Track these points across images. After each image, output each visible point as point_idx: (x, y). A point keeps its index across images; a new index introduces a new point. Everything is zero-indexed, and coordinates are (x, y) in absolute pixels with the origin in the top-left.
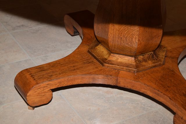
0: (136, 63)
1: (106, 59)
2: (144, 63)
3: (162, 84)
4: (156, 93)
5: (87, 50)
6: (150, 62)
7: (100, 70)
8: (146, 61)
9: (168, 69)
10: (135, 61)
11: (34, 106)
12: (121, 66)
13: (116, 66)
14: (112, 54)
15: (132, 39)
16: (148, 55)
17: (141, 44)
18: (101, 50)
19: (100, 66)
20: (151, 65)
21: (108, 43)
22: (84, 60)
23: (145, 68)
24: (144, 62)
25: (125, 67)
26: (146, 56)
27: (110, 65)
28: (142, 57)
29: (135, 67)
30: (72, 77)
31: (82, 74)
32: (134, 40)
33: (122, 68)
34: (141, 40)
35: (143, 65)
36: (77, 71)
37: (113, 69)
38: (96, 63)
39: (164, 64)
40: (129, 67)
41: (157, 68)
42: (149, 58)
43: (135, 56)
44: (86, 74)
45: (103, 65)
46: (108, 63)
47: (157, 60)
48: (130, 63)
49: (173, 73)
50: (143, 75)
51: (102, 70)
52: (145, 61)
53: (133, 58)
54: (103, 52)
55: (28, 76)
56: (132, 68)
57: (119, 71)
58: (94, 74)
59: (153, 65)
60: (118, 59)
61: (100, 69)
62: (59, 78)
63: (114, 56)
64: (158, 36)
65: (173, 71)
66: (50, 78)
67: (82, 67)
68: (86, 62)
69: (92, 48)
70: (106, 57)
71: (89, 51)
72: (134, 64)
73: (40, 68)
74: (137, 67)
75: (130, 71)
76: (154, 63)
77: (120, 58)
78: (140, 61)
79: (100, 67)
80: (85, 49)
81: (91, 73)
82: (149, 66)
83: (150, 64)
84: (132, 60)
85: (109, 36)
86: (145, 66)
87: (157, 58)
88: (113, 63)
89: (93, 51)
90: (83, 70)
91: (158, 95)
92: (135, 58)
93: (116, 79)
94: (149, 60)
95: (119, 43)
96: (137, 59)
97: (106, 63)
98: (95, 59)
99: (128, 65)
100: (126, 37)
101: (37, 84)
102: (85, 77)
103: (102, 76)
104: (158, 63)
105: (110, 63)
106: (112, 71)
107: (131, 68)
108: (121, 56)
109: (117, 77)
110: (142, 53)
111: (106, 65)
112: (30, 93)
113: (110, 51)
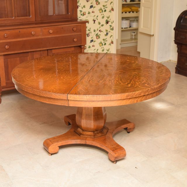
2: (97, 134)
4: (101, 145)
6: (100, 134)
10: (94, 134)
11: (51, 153)
12: (88, 136)
13: (86, 136)
17: (95, 126)
18: (79, 129)
28: (96, 132)
30: (67, 141)
31: (71, 140)
32: (92, 124)
34: (95, 124)
36: (69, 138)
37: (84, 137)
38: (77, 135)
40: (91, 136)
41: (103, 136)
42: (99, 132)
43: (93, 132)
44: (73, 140)
45: (80, 136)
46: (82, 135)
48: (91, 134)
52: (98, 133)
53: (93, 133)
54: (80, 131)
55: (49, 141)
57: (87, 138)
59: (101, 135)
62: (61, 141)
63: (84, 132)
66: (58, 141)
70: (81, 133)
71: (74, 131)
72: (93, 135)
73: (54, 138)
74: (94, 136)
75: (91, 138)
78: (96, 134)
79: (79, 137)
81: (75, 139)
89: (76, 131)
90: (71, 138)
91: (102, 146)
93: (85, 141)
95: (86, 126)
101: (53, 144)
104: (103, 134)
105: (83, 135)
108: (87, 132)
110: (96, 130)
111: (81, 136)
112: (50, 147)
113: (83, 130)
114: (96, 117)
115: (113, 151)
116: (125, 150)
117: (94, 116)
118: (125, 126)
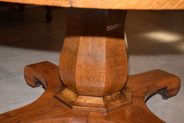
0: (105, 103)
1: (74, 102)
2: (112, 103)
3: (133, 121)
5: (53, 96)
6: (118, 101)
7: (69, 113)
8: (114, 101)
9: (137, 107)
10: (104, 102)
12: (90, 107)
13: (85, 107)
14: (79, 96)
15: (100, 77)
16: (116, 95)
17: (108, 82)
19: (69, 109)
20: (120, 104)
21: (75, 84)
22: (51, 104)
23: (114, 107)
24: (112, 101)
25: (94, 107)
26: (114, 95)
27: (79, 107)
28: (109, 97)
29: (105, 107)
30: (41, 121)
31: (51, 118)
32: (101, 78)
33: (91, 109)
34: (108, 78)
35: (112, 105)
36: (46, 115)
37: (82, 111)
38: (63, 106)
39: (132, 103)
40: (98, 108)
41: (126, 107)
42: (116, 98)
43: (104, 97)
44: (55, 117)
45: (71, 107)
46: (77, 105)
47: (124, 99)
48: (99, 104)
49: (142, 110)
50: (113, 114)
51: (71, 113)
53: (101, 99)
54: (69, 95)
56: (102, 108)
57: (89, 112)
58: (63, 116)
59: (122, 104)
60: (86, 100)
61: (69, 111)
63: (81, 98)
64: (125, 75)
65: (142, 109)
67: (50, 111)
68: (54, 106)
69: (58, 93)
70: (73, 100)
71: (55, 97)
72: (103, 104)
73: (7, 115)
74: (106, 106)
75: (99, 111)
76: (122, 102)
77: (88, 100)
78: (108, 101)
80: (51, 95)
81: (60, 116)
82: (117, 105)
83: (118, 103)
84: (100, 101)
85: (76, 77)
86: (114, 105)
87: (124, 97)
88: (81, 104)
89: (59, 95)
90: (52, 114)
92: (103, 98)
93: (86, 120)
94: (116, 99)
95: (87, 83)
96: (105, 99)
97: (74, 105)
98: (62, 103)
99: (97, 106)
100: (94, 77)
102: (54, 121)
103: (72, 118)
104: (126, 102)
106: (81, 112)
107: (100, 108)
108: (88, 97)
109: (88, 117)
111: (75, 107)
113: (78, 93)
114: (112, 59)
117: (107, 57)
118: (161, 84)
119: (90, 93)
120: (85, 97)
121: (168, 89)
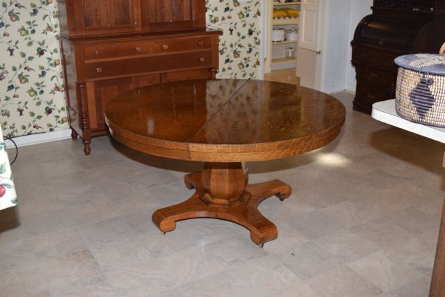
5: (199, 197)
10: (228, 202)
11: (165, 231)
12: (219, 205)
13: (216, 205)
17: (231, 190)
18: (207, 195)
21: (210, 190)
22: (196, 203)
24: (234, 202)
25: (222, 205)
26: (236, 198)
27: (213, 205)
29: (228, 206)
31: (195, 211)
32: (226, 188)
33: (220, 207)
34: (230, 187)
36: (192, 209)
37: (214, 208)
38: (203, 204)
43: (228, 198)
45: (208, 205)
46: (211, 204)
47: (243, 201)
48: (225, 203)
51: (207, 208)
55: (161, 213)
57: (218, 208)
63: (215, 199)
67: (194, 207)
68: (198, 204)
69: (201, 195)
70: (210, 200)
73: (168, 209)
75: (225, 208)
76: (241, 203)
77: (218, 201)
83: (238, 203)
85: (211, 187)
86: (235, 205)
88: (214, 203)
89: (202, 197)
90: (195, 209)
93: (216, 213)
94: (237, 201)
95: (217, 190)
98: (203, 202)
99: (224, 205)
101: (166, 217)
108: (219, 199)
112: (162, 223)
113: (213, 197)
115: (258, 228)
116: (276, 228)
118: (276, 190)
119: (219, 196)
120: (217, 199)
121: (281, 193)
